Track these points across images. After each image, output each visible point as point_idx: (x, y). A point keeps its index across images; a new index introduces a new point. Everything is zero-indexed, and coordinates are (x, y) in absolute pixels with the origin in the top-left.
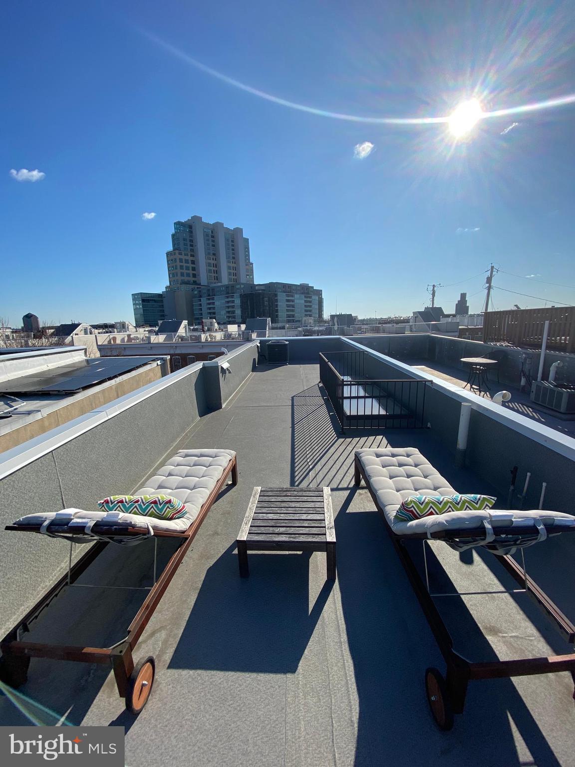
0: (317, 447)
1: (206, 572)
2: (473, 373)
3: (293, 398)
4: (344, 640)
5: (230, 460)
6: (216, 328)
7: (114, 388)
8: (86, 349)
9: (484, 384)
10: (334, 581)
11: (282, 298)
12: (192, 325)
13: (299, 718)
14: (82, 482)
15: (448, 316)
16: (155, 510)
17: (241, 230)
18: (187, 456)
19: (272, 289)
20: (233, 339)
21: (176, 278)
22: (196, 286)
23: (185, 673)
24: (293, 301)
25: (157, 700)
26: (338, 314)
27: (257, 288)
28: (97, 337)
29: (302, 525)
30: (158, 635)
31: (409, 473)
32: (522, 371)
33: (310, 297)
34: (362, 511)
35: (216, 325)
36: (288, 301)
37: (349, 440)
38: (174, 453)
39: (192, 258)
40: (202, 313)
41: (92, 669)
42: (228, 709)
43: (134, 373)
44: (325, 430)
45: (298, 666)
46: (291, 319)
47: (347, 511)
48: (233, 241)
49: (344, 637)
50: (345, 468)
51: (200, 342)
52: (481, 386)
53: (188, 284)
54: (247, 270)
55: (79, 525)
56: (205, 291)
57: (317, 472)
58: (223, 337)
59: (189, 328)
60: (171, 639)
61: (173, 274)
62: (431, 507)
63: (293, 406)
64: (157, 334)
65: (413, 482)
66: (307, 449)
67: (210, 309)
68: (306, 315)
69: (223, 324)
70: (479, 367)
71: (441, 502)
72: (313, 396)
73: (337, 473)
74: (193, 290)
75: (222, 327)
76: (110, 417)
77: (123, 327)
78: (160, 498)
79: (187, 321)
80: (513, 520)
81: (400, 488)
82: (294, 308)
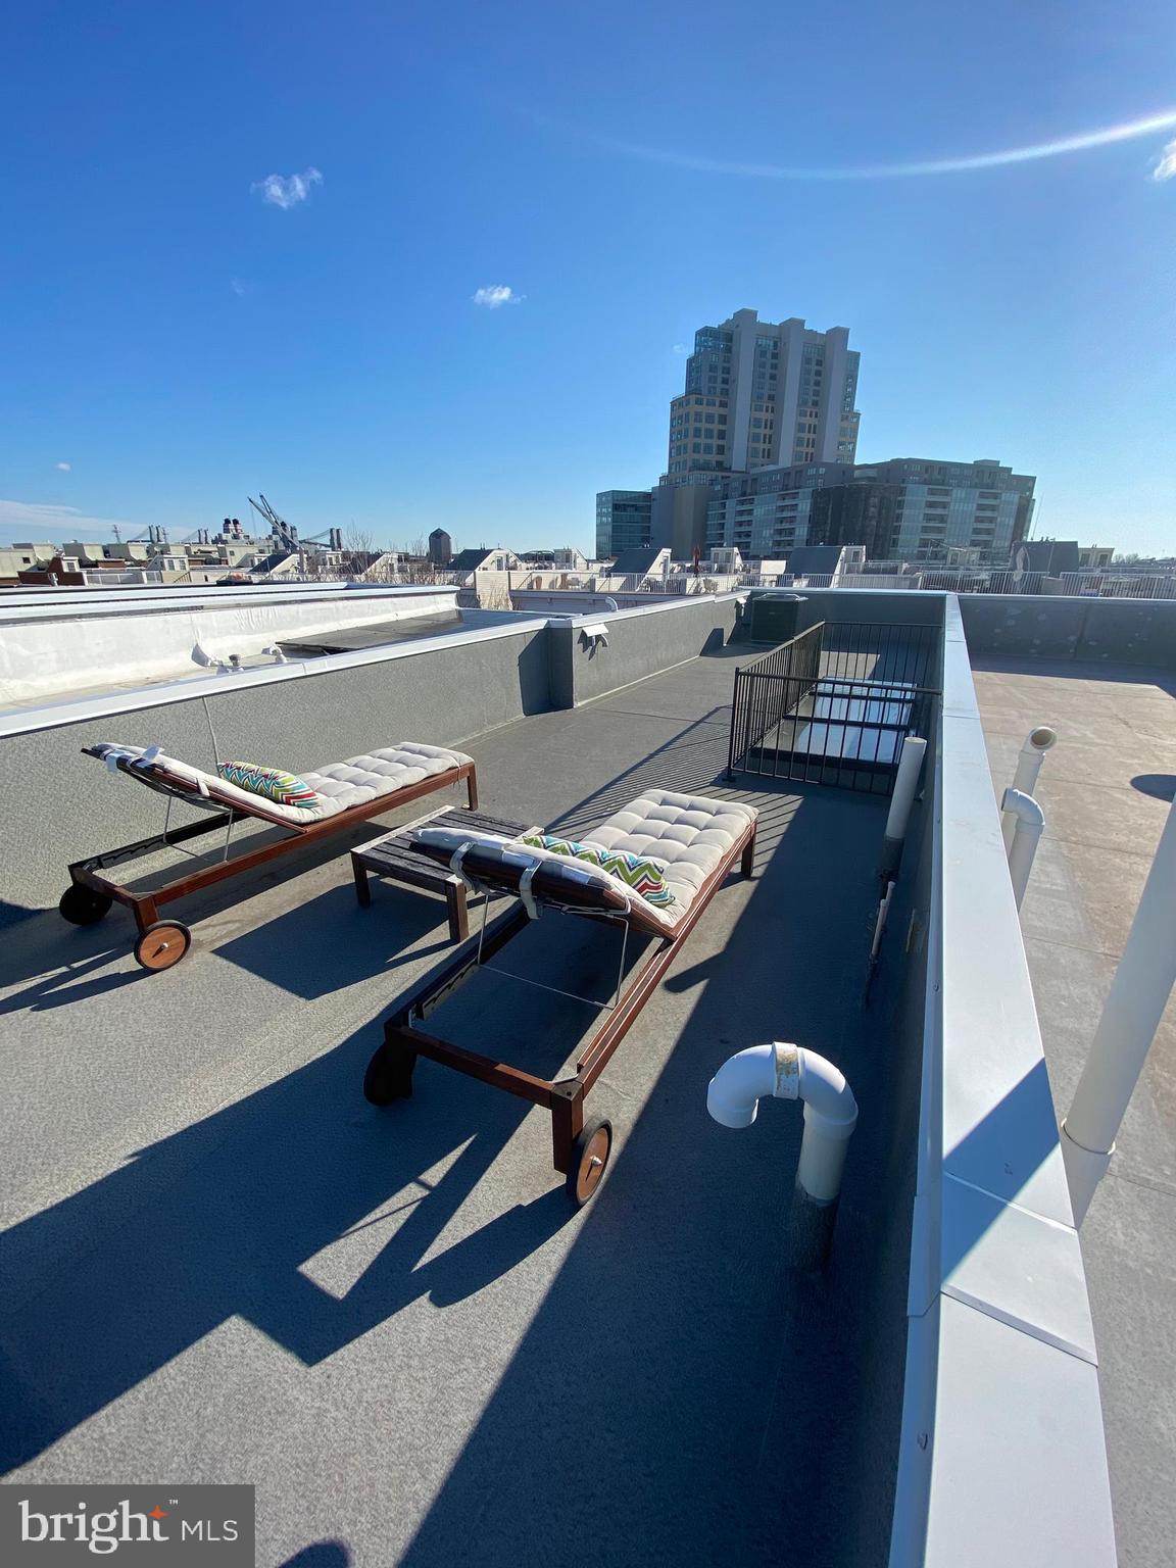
1: (332, 888)
3: (717, 709)
6: (732, 566)
11: (916, 497)
12: (678, 561)
17: (845, 333)
19: (896, 474)
21: (680, 458)
22: (720, 474)
24: (944, 505)
27: (857, 473)
28: (515, 577)
33: (996, 496)
35: (738, 560)
36: (931, 505)
39: (722, 411)
40: (722, 534)
48: (819, 363)
53: (704, 470)
54: (843, 432)
56: (736, 484)
59: (672, 566)
60: (236, 932)
61: (679, 448)
64: (610, 575)
69: (757, 558)
74: (713, 482)
75: (749, 564)
79: (670, 550)
82: (946, 522)
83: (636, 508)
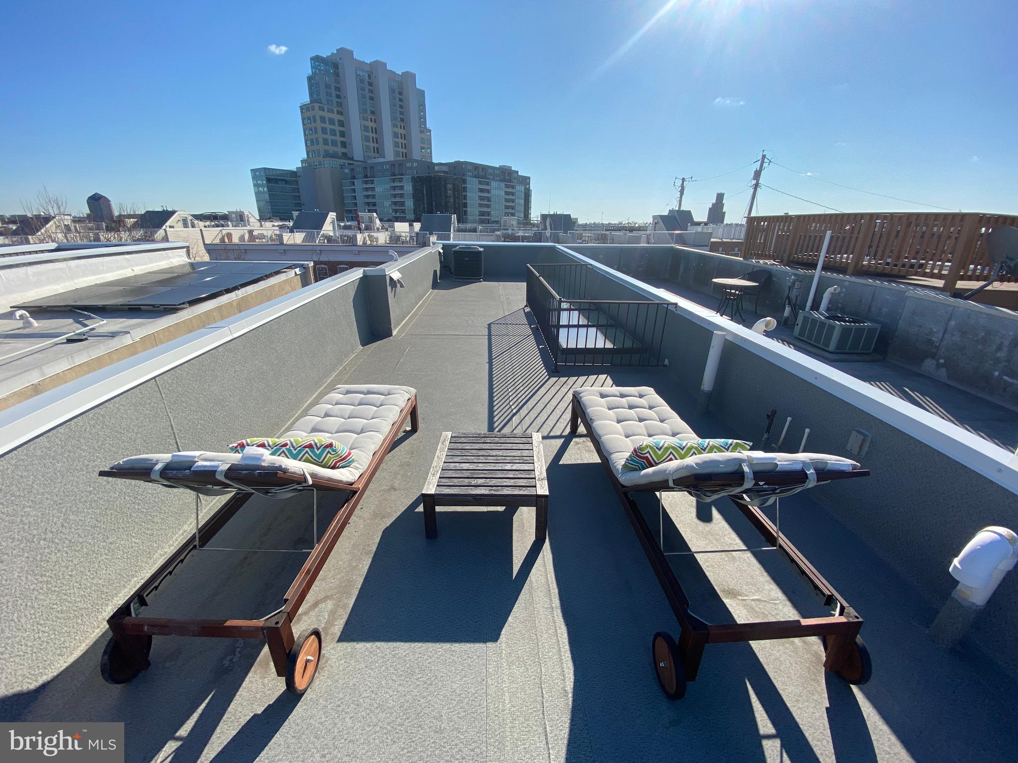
0: (522, 388)
1: (381, 533)
2: (726, 299)
3: (489, 325)
4: (556, 605)
5: (408, 400)
6: (378, 226)
7: (235, 304)
8: (188, 247)
9: (738, 314)
10: (544, 542)
11: (473, 185)
12: (343, 221)
13: (502, 689)
14: (202, 422)
15: (699, 224)
16: (312, 457)
17: (414, 76)
18: (348, 392)
19: (459, 170)
20: (403, 243)
21: (316, 147)
22: (347, 162)
23: (360, 646)
24: (488, 191)
25: (326, 677)
26: (552, 213)
27: (436, 168)
28: (204, 233)
29: (506, 476)
30: (323, 605)
31: (641, 416)
32: (788, 297)
33: (513, 187)
34: (579, 462)
35: (378, 221)
36: (481, 190)
37: (564, 379)
38: (331, 388)
39: (340, 117)
40: (356, 203)
41: (237, 647)
42: (415, 683)
43: (262, 285)
44: (532, 367)
45: (500, 635)
46: (485, 219)
47: (561, 463)
48: (400, 93)
49: (557, 602)
50: (558, 412)
51: (356, 245)
52: (733, 316)
53: (334, 157)
54: (422, 140)
55: (207, 469)
56: (360, 170)
57: (522, 418)
58: (388, 239)
59: (339, 225)
60: (340, 611)
61: (312, 140)
62: (671, 453)
63: (490, 335)
64: (292, 231)
65: (646, 427)
66: (510, 390)
67: (368, 197)
68: (507, 214)
69: (389, 220)
70: (734, 291)
71: (684, 448)
72: (516, 324)
73: (548, 418)
74: (342, 167)
75: (386, 225)
76: (236, 335)
77: (241, 219)
78: (316, 441)
79: (335, 214)
80: (778, 463)
81: (630, 433)
82: (490, 201)
83: (286, 182)
